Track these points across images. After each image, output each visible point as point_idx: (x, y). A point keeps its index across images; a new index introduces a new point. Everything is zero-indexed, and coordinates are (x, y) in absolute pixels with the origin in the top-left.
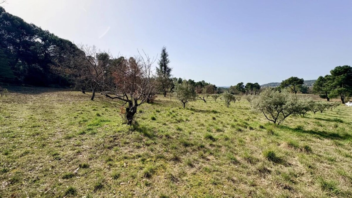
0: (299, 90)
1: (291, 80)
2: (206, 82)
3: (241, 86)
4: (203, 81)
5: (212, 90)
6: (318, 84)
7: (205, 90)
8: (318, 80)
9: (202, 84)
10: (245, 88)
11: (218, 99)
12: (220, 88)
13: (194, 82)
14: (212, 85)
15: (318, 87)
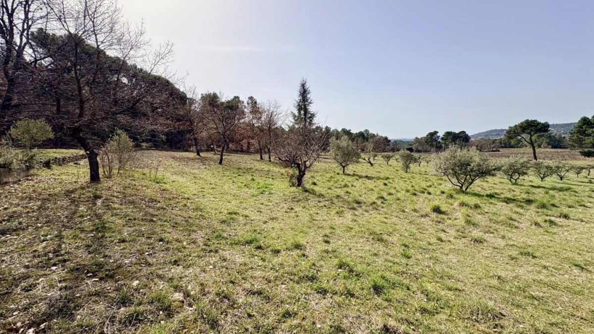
0: (544, 142)
1: (525, 125)
2: (371, 132)
3: (434, 138)
4: (366, 130)
5: (382, 146)
6: (579, 132)
7: (370, 146)
8: (578, 123)
9: (364, 137)
10: (441, 141)
11: (392, 162)
12: (395, 142)
13: (351, 133)
14: (382, 136)
15: (577, 137)
